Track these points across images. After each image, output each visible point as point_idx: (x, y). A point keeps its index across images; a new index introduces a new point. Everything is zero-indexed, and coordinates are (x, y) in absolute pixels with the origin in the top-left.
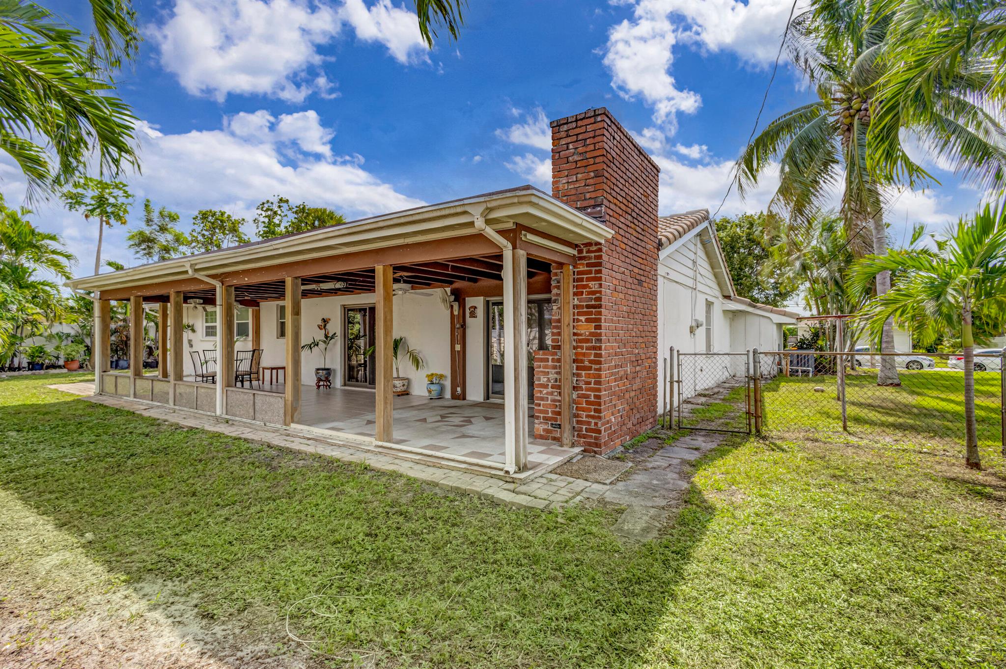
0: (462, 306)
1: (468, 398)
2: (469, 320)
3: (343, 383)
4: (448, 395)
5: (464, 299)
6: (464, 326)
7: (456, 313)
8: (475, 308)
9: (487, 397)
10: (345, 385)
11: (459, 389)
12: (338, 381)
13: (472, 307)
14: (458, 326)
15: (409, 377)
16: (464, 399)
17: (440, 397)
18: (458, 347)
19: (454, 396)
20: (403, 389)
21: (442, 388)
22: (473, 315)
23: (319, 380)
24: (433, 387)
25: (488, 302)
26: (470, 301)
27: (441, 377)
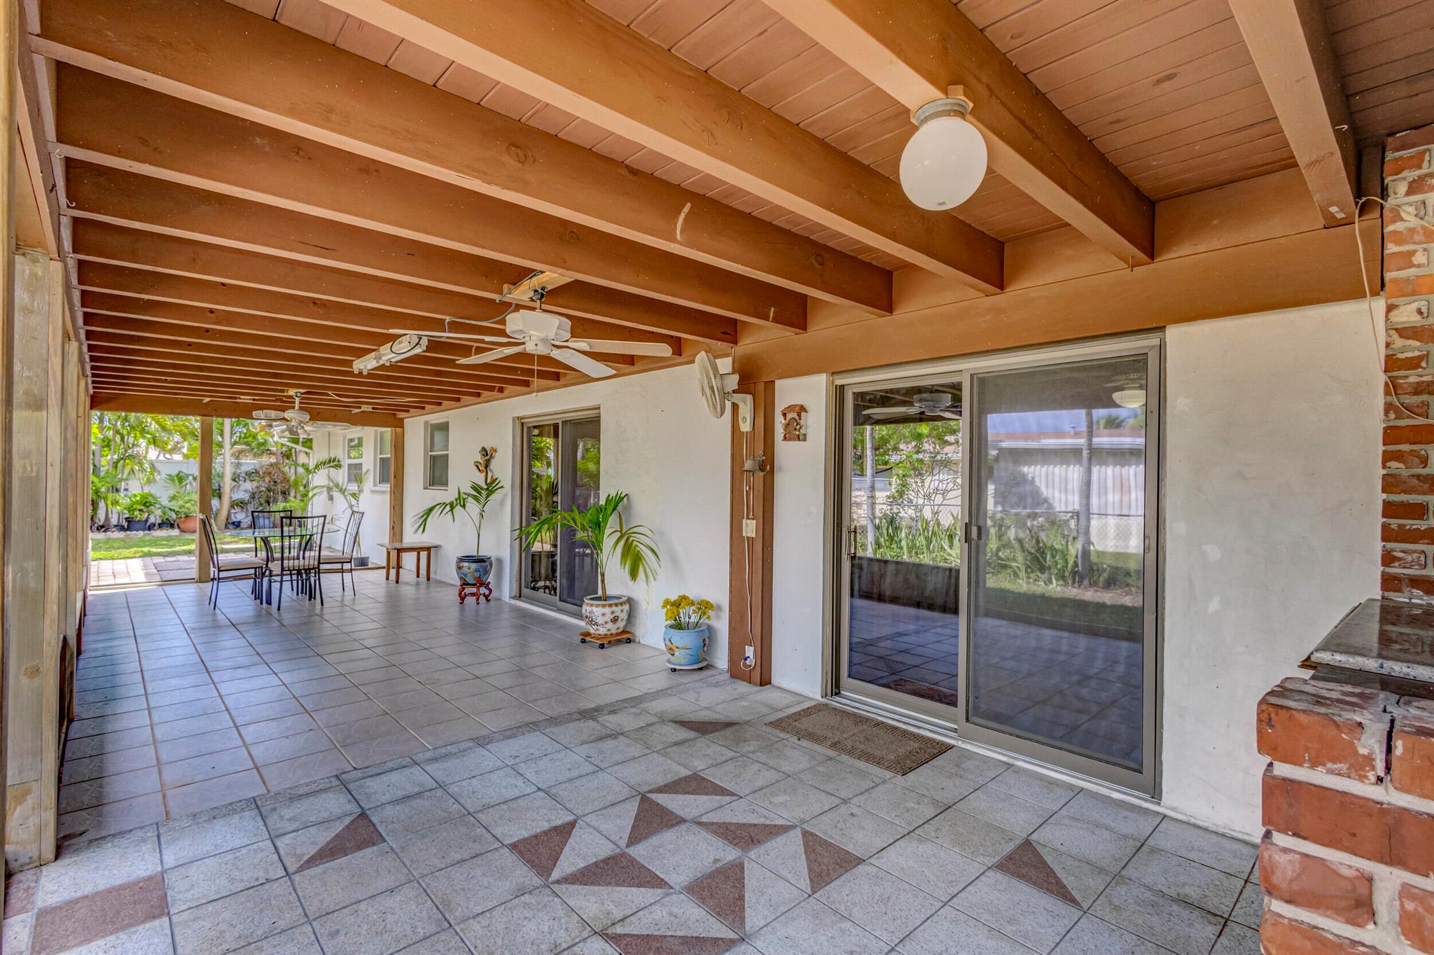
0: (765, 408)
1: (776, 679)
2: (785, 450)
3: (515, 592)
4: (722, 660)
5: (770, 385)
6: (767, 466)
7: (745, 427)
8: (802, 409)
9: (835, 688)
10: (520, 596)
11: (750, 651)
12: (505, 586)
13: (791, 408)
14: (748, 465)
15: (634, 595)
16: (765, 681)
17: (702, 663)
18: (750, 528)
19: (737, 672)
20: (613, 628)
21: (707, 640)
22: (795, 432)
23: (465, 584)
24: (681, 638)
25: (841, 390)
26: (789, 391)
27: (704, 607)
